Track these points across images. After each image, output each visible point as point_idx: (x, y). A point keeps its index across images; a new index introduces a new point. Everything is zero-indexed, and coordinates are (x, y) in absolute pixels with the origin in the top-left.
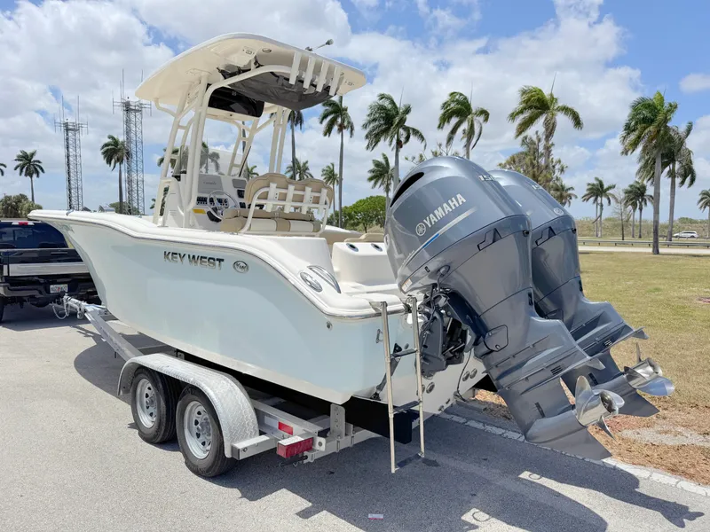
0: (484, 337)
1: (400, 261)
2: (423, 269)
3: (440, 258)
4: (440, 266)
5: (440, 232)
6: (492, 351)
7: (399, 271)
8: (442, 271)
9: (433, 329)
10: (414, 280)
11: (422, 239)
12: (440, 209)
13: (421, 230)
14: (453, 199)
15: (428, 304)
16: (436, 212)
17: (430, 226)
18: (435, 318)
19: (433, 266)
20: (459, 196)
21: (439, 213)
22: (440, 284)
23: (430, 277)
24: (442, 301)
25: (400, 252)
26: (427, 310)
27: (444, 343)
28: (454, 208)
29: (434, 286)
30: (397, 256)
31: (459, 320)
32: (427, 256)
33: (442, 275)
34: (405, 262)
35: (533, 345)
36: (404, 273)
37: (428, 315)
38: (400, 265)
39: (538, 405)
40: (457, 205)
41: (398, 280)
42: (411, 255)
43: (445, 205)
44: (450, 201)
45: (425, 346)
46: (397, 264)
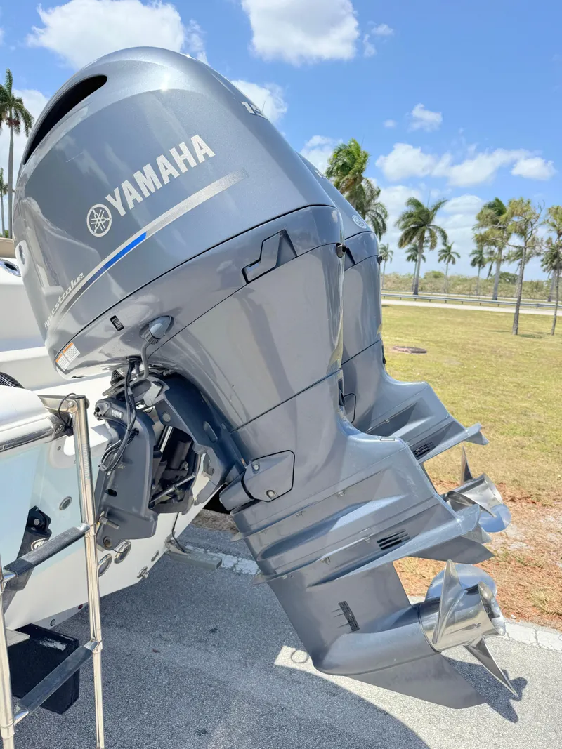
0: (242, 471)
1: (52, 299)
2: (106, 321)
3: (148, 297)
4: (148, 316)
5: (151, 228)
6: (255, 501)
7: (52, 322)
8: (153, 329)
9: (130, 455)
10: (86, 345)
11: (103, 246)
12: (148, 168)
13: (99, 220)
14: (183, 146)
15: (119, 399)
16: (138, 176)
17: (122, 212)
18: (135, 433)
19: (131, 314)
20: (196, 140)
21: (147, 180)
22: (148, 358)
23: (127, 340)
24: (153, 394)
25: (54, 279)
26: (117, 413)
27: (153, 483)
28: (184, 169)
29: (135, 361)
30: (46, 289)
31: (188, 431)
32: (118, 292)
33: (155, 339)
34: (62, 301)
35: (344, 491)
36: (61, 327)
37: (118, 425)
38: (52, 307)
39: (345, 607)
40: (193, 164)
41: (51, 341)
42: (75, 286)
43: (161, 160)
44: (173, 152)
45: (112, 493)
46: (45, 304)
